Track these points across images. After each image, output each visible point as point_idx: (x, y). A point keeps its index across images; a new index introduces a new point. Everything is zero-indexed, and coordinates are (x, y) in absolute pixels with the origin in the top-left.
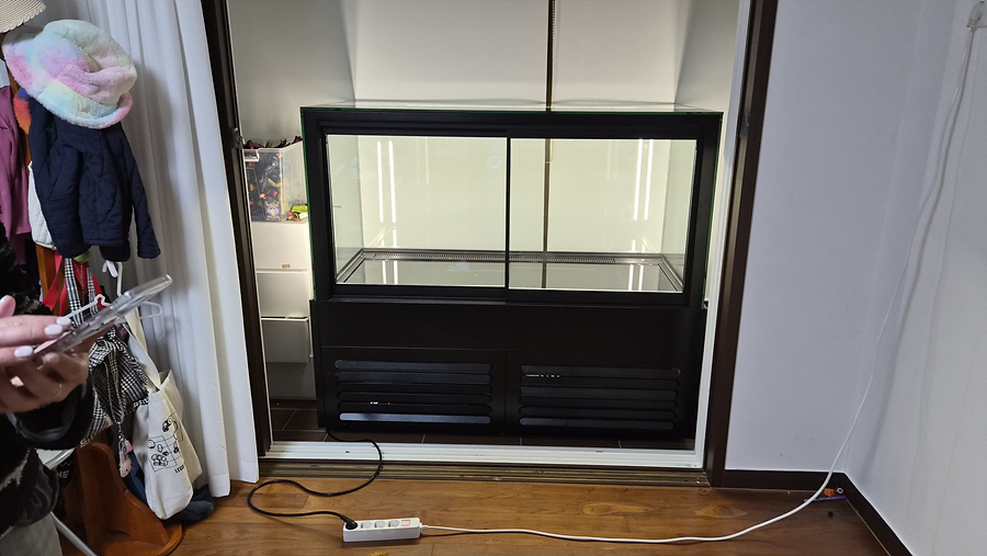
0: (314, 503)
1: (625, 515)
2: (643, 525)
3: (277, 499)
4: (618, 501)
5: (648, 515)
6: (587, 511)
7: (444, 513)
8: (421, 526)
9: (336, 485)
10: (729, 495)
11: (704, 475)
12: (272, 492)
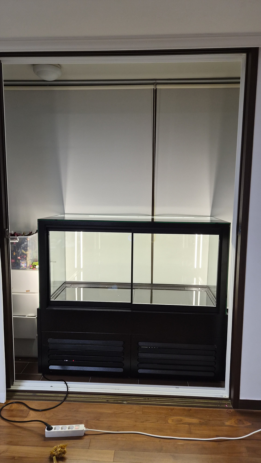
0: (33, 415)
1: (189, 424)
2: (198, 430)
3: (14, 413)
4: (186, 416)
5: (201, 424)
6: (170, 421)
7: (97, 421)
8: (85, 429)
9: (44, 405)
10: (242, 414)
11: (229, 402)
12: (12, 408)
